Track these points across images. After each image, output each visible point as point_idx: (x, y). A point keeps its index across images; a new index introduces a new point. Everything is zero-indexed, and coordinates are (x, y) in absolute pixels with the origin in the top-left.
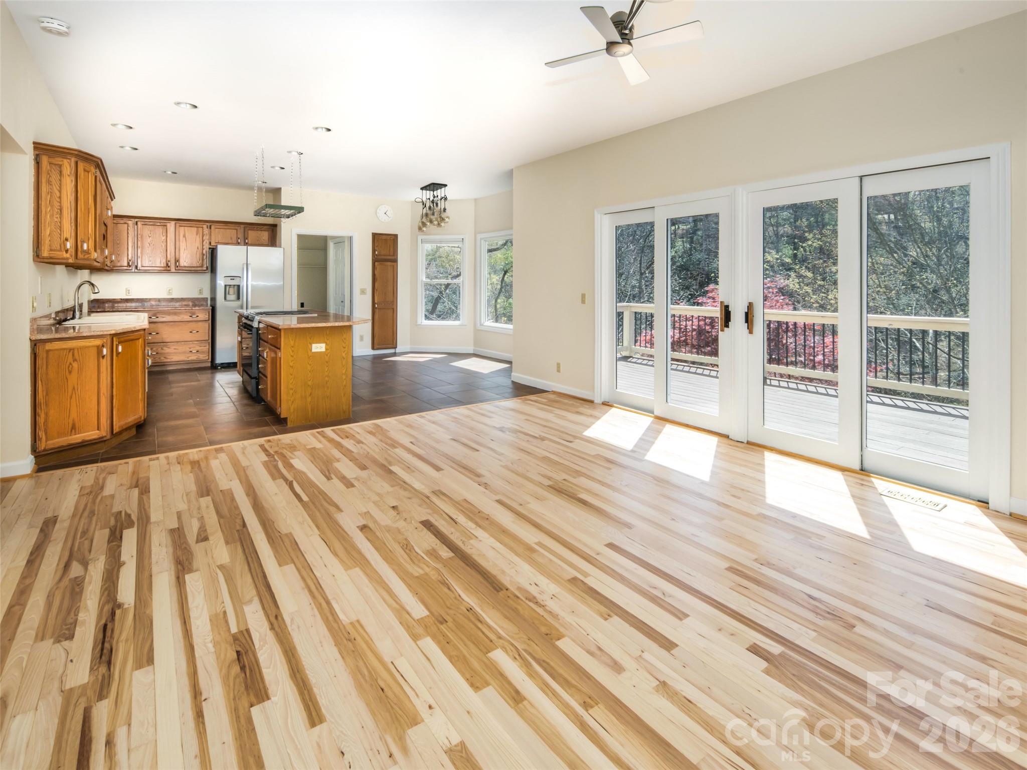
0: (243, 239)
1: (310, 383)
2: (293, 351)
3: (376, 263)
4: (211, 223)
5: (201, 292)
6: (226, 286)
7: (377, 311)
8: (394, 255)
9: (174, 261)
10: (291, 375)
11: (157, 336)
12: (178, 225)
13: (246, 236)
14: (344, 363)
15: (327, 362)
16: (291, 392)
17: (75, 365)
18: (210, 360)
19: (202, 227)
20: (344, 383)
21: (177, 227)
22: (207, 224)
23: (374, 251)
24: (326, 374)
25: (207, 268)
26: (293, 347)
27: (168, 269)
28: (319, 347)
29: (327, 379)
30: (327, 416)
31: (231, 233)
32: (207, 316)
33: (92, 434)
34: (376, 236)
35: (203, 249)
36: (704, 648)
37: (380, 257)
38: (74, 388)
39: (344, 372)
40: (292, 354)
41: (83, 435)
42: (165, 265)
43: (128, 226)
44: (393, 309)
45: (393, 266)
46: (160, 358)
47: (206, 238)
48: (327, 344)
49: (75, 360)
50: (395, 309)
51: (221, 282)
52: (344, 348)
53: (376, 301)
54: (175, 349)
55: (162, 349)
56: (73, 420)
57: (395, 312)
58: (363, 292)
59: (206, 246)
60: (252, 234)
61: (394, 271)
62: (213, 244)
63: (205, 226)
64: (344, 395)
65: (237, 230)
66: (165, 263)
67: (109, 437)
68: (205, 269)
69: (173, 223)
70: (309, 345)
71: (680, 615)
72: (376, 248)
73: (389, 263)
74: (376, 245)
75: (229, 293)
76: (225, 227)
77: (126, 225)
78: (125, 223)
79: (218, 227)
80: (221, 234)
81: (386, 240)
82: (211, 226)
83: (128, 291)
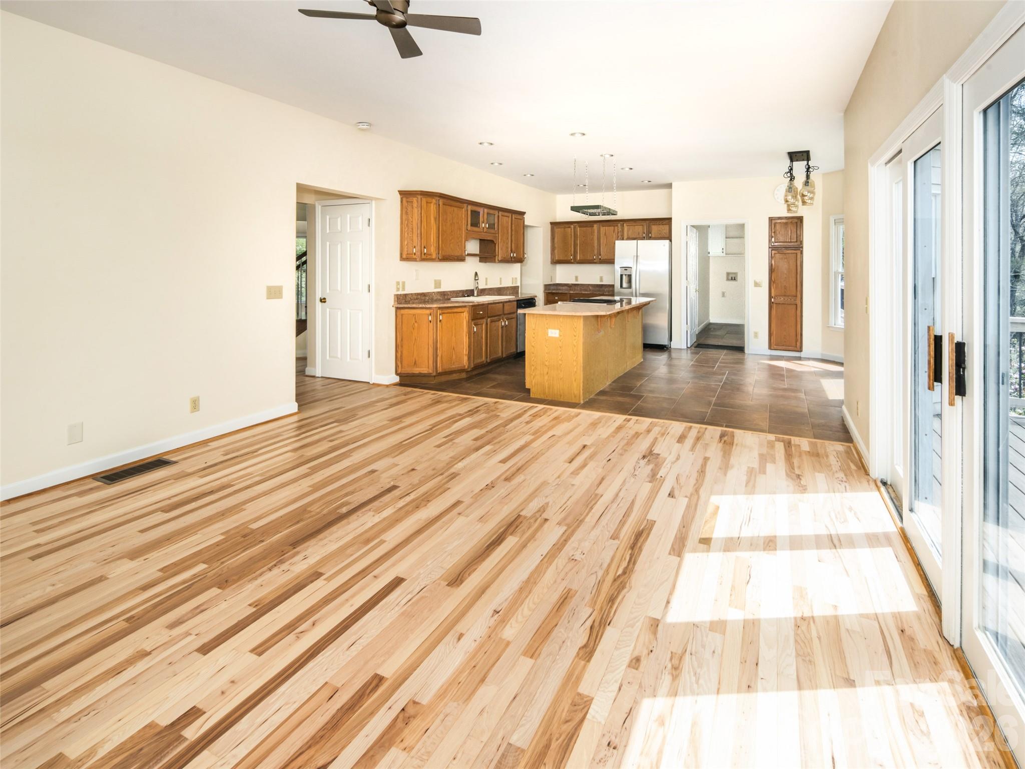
0: (647, 234)
1: (547, 363)
2: (534, 334)
3: (774, 253)
4: (625, 222)
6: (621, 275)
8: (798, 241)
9: (598, 255)
10: (533, 353)
12: (601, 225)
13: (650, 231)
14: (575, 351)
15: (560, 347)
16: (533, 368)
17: (416, 325)
19: (618, 226)
20: (575, 370)
21: (601, 227)
22: (621, 222)
23: (770, 237)
24: (560, 357)
26: (534, 330)
27: (595, 261)
28: (554, 333)
29: (560, 362)
30: (561, 396)
31: (639, 228)
33: (424, 370)
34: (774, 220)
36: (199, 674)
37: (777, 244)
38: (415, 339)
39: (575, 359)
40: (534, 336)
41: (420, 369)
42: (593, 258)
44: (796, 305)
45: (797, 254)
48: (560, 331)
49: (416, 322)
50: (799, 306)
51: (618, 272)
52: (575, 336)
53: (773, 295)
56: (415, 359)
57: (799, 309)
58: (757, 284)
60: (655, 228)
61: (796, 260)
64: (575, 380)
65: (643, 226)
67: (434, 374)
69: (598, 224)
70: (546, 329)
71: (259, 650)
72: (773, 234)
73: (794, 251)
75: (624, 282)
76: (634, 224)
77: (570, 229)
78: (569, 227)
79: (628, 224)
80: (631, 230)
81: (786, 224)
82: (623, 224)
83: (577, 278)
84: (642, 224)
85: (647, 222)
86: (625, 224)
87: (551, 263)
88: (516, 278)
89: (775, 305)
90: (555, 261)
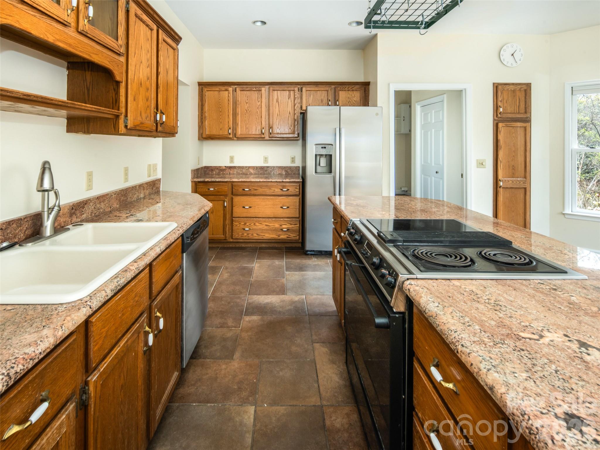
0: (333, 101)
3: (500, 125)
4: (301, 85)
5: (293, 160)
6: (316, 155)
7: (501, 191)
8: (526, 112)
9: (268, 128)
11: (251, 210)
12: (271, 88)
13: (337, 98)
18: (300, 241)
19: (294, 90)
21: (271, 91)
22: (299, 86)
23: (496, 108)
25: (298, 134)
27: (263, 136)
31: (322, 95)
32: (298, 190)
34: (500, 87)
35: (295, 114)
37: (504, 116)
42: (260, 133)
43: (229, 93)
44: (525, 189)
45: (525, 128)
46: (252, 235)
47: (298, 101)
50: (528, 190)
51: (312, 151)
53: (500, 177)
54: (266, 225)
55: (255, 224)
57: (528, 193)
58: (481, 164)
59: (298, 111)
60: (343, 95)
61: (525, 135)
62: (304, 108)
63: (296, 89)
65: (327, 91)
66: (260, 130)
68: (296, 136)
69: (267, 87)
72: (499, 104)
73: (519, 124)
74: (500, 99)
75: (319, 165)
76: (317, 89)
77: (227, 92)
78: (227, 90)
79: (309, 89)
80: (312, 96)
81: (514, 91)
82: (302, 88)
83: (232, 159)
84: (327, 89)
85: (333, 87)
86: (304, 89)
87: (199, 139)
88: (155, 166)
89: (501, 189)
90: (204, 136)
